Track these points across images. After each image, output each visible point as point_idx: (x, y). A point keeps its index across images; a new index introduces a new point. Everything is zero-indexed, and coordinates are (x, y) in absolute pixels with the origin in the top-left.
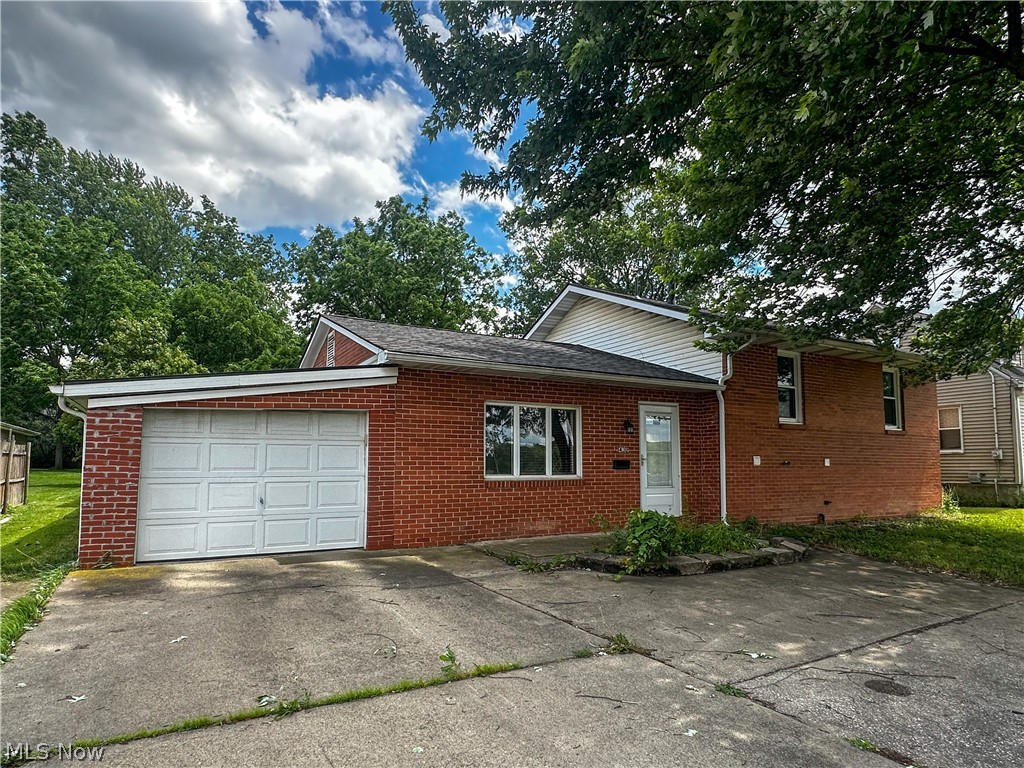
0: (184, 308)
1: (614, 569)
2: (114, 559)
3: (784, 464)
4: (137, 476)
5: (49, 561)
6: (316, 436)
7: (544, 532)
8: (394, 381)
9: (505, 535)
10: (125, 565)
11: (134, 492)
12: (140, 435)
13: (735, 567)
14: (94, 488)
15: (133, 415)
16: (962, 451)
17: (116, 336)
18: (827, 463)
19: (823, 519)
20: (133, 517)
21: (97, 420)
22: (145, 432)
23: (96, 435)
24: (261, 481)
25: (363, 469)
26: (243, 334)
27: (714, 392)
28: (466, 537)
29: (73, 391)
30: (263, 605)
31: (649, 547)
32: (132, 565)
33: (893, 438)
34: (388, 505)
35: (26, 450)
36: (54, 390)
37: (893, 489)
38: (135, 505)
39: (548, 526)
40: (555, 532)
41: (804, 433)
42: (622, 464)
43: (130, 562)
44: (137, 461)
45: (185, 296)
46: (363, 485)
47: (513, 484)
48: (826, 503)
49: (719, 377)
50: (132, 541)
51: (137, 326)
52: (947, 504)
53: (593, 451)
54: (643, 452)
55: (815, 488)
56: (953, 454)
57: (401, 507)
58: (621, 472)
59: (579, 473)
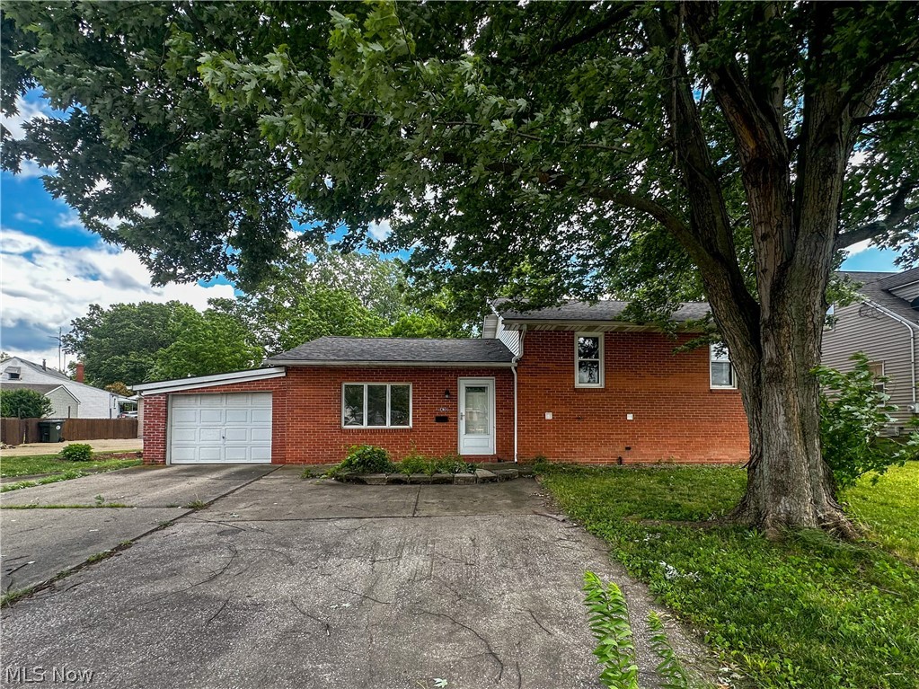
2: (155, 461)
3: (579, 418)
4: (164, 425)
6: (250, 405)
8: (284, 375)
12: (166, 407)
15: (163, 397)
18: (630, 417)
19: (623, 461)
20: (163, 443)
21: (148, 400)
22: (169, 405)
23: (149, 407)
24: (224, 428)
27: (510, 368)
32: (165, 464)
33: (721, 396)
34: (282, 441)
38: (164, 438)
41: (604, 395)
42: (442, 419)
43: (162, 463)
44: (166, 418)
46: (270, 431)
47: (361, 431)
48: (628, 449)
50: (165, 454)
53: (420, 411)
54: (462, 410)
55: (614, 437)
57: (290, 442)
58: (441, 424)
59: (411, 425)
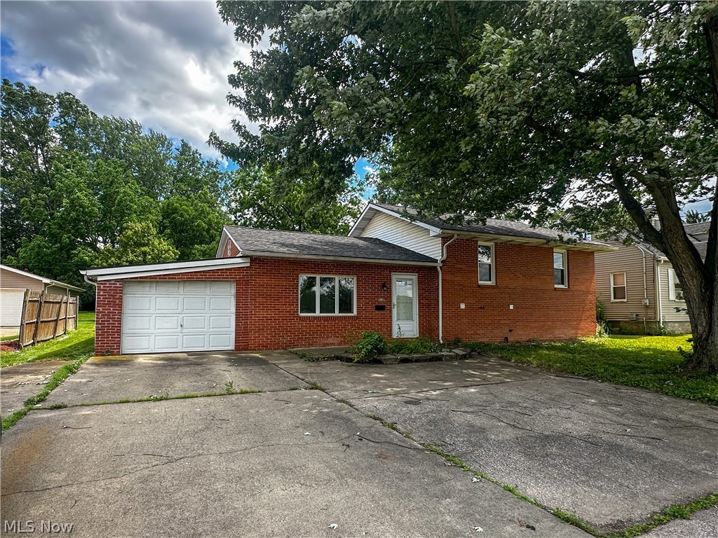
0: (169, 212)
1: (350, 360)
2: (110, 352)
3: (481, 308)
4: (121, 313)
5: (82, 353)
6: (208, 293)
7: (334, 344)
8: (248, 265)
9: (310, 345)
10: (116, 355)
11: (120, 321)
12: (122, 293)
13: (417, 361)
14: (101, 318)
15: (118, 283)
16: (625, 300)
17: (127, 233)
18: (511, 307)
19: (507, 341)
20: (119, 332)
21: (102, 286)
22: (124, 291)
23: (102, 293)
24: (181, 316)
25: (233, 310)
26: (203, 228)
27: (436, 267)
28: (288, 346)
29: (91, 273)
30: (170, 370)
31: (367, 349)
32: (119, 355)
33: (560, 293)
34: (246, 328)
35: (76, 300)
36: (82, 272)
37: (560, 323)
38: (120, 327)
39: (336, 341)
40: (340, 344)
41: (495, 290)
42: (380, 308)
43: (118, 354)
44: (120, 306)
45: (168, 205)
46: (233, 318)
47: (315, 318)
48: (511, 331)
49: (439, 258)
50: (119, 344)
51: (138, 226)
52: (600, 333)
53: (363, 301)
54: (394, 301)
55: (502, 322)
56: (621, 302)
57: (253, 330)
58: (380, 312)
59: (355, 313)
